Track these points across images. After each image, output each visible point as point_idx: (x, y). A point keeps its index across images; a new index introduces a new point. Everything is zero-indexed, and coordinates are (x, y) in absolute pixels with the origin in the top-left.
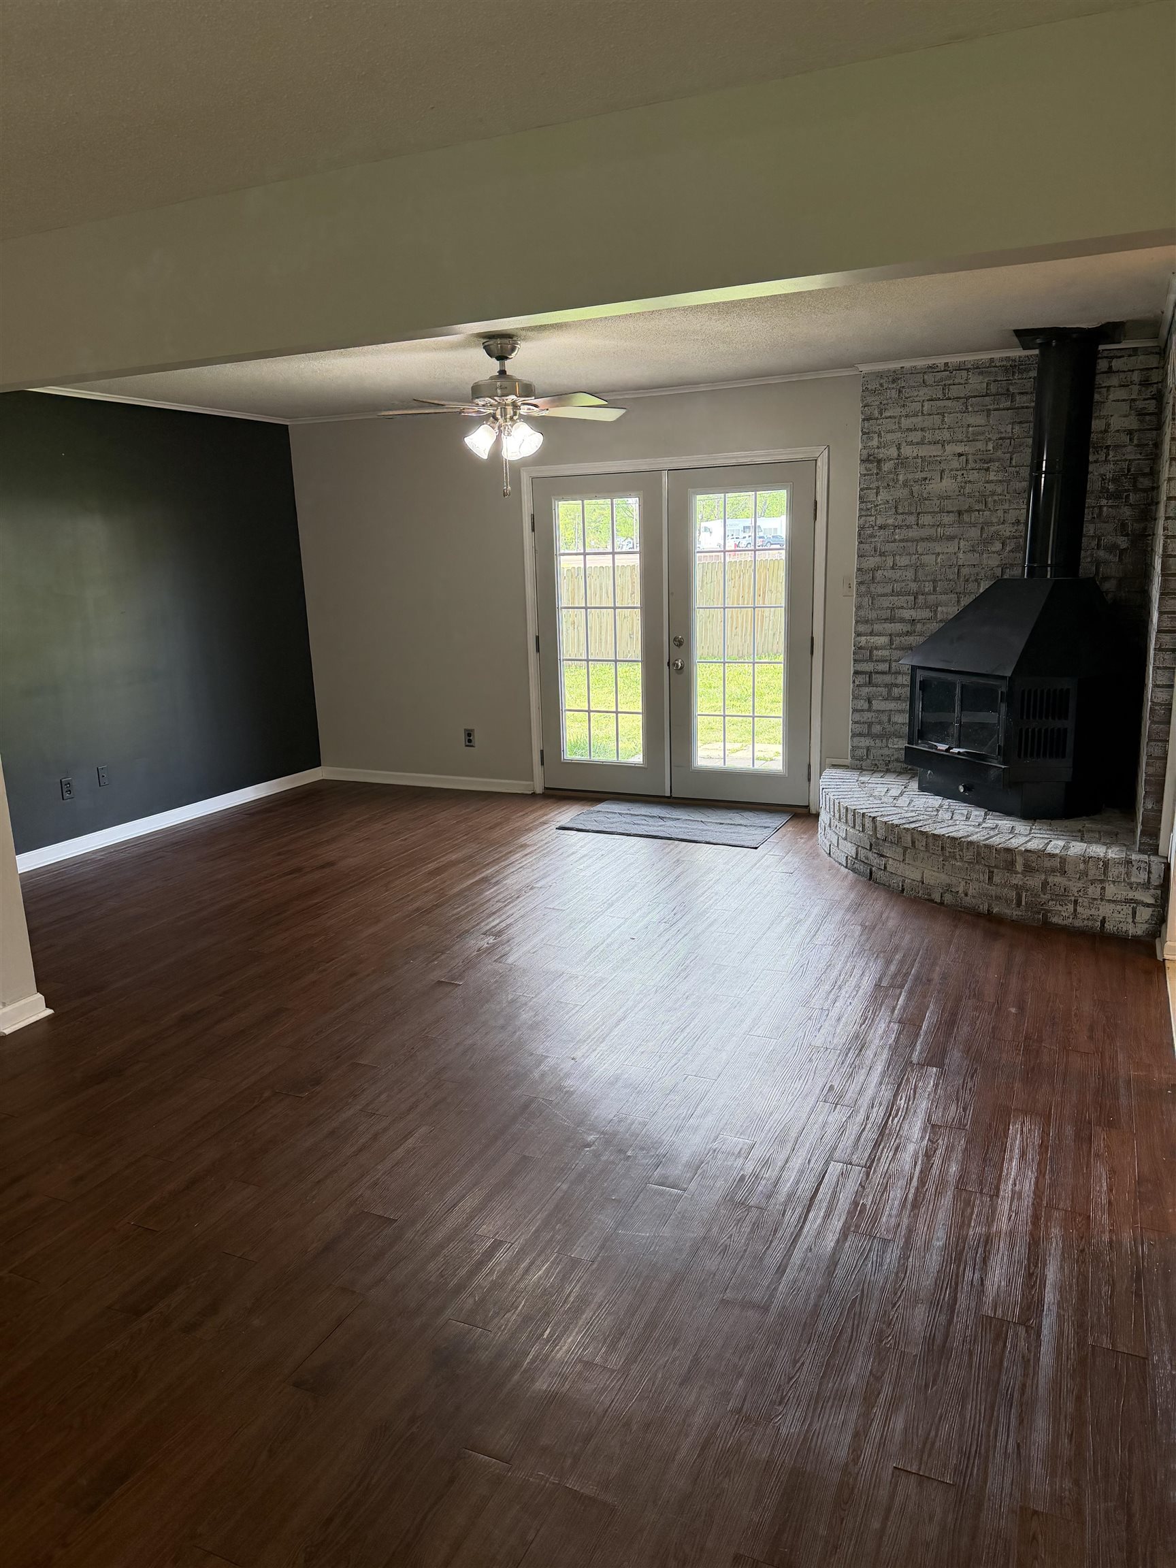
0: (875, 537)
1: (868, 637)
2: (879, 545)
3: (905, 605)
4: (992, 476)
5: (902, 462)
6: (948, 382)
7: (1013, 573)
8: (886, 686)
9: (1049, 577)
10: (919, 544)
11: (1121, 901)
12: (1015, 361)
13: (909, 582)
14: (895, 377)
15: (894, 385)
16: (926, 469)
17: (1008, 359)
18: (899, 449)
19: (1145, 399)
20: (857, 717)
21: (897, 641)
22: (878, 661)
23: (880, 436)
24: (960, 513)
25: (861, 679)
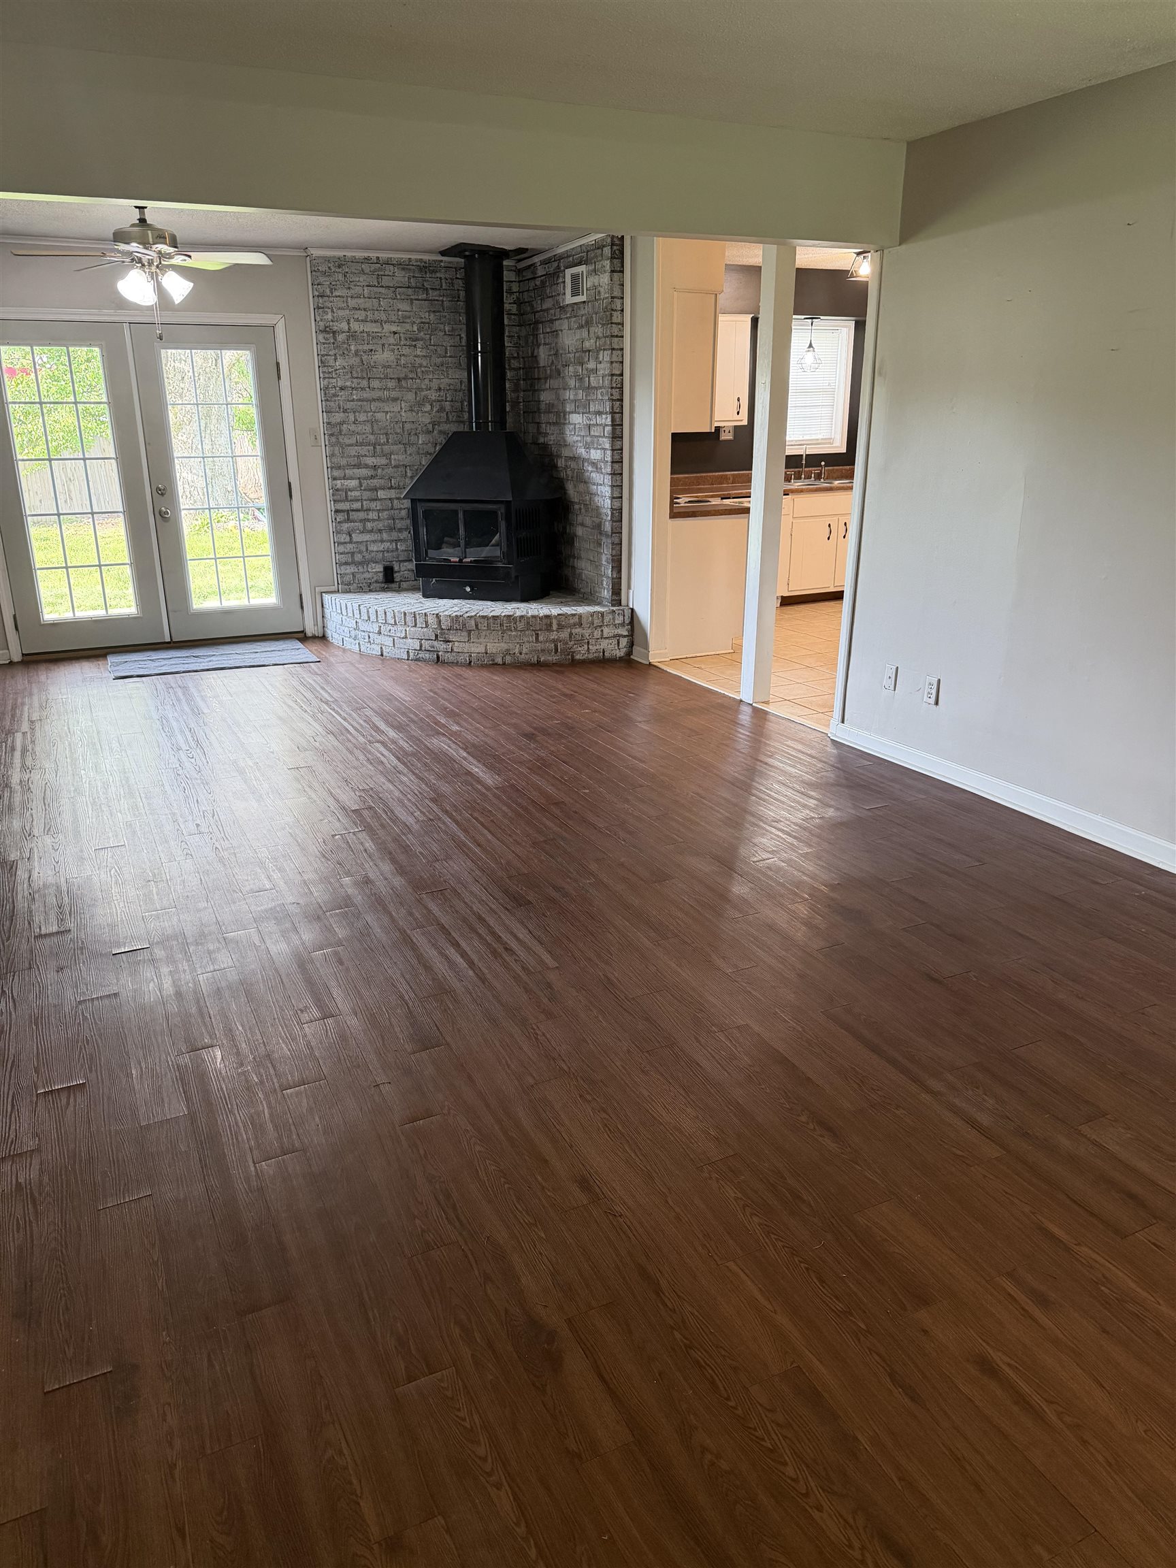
0: (338, 396)
1: (342, 481)
2: (341, 403)
3: (367, 454)
4: (418, 352)
5: (352, 335)
6: (380, 273)
7: (440, 428)
8: (361, 521)
9: (490, 430)
10: (372, 403)
11: (611, 637)
12: (425, 263)
13: (368, 435)
14: (340, 263)
15: (340, 270)
16: (371, 342)
17: (421, 260)
18: (349, 324)
19: (510, 303)
20: (341, 548)
21: (365, 483)
22: (353, 501)
23: (333, 311)
24: (399, 380)
25: (340, 517)
